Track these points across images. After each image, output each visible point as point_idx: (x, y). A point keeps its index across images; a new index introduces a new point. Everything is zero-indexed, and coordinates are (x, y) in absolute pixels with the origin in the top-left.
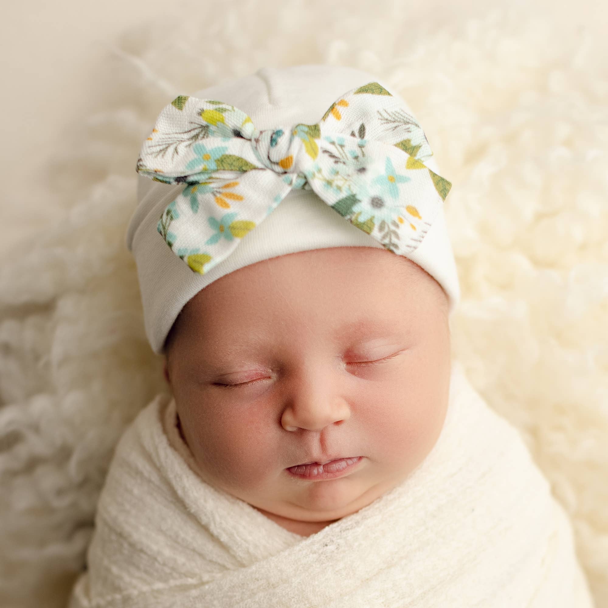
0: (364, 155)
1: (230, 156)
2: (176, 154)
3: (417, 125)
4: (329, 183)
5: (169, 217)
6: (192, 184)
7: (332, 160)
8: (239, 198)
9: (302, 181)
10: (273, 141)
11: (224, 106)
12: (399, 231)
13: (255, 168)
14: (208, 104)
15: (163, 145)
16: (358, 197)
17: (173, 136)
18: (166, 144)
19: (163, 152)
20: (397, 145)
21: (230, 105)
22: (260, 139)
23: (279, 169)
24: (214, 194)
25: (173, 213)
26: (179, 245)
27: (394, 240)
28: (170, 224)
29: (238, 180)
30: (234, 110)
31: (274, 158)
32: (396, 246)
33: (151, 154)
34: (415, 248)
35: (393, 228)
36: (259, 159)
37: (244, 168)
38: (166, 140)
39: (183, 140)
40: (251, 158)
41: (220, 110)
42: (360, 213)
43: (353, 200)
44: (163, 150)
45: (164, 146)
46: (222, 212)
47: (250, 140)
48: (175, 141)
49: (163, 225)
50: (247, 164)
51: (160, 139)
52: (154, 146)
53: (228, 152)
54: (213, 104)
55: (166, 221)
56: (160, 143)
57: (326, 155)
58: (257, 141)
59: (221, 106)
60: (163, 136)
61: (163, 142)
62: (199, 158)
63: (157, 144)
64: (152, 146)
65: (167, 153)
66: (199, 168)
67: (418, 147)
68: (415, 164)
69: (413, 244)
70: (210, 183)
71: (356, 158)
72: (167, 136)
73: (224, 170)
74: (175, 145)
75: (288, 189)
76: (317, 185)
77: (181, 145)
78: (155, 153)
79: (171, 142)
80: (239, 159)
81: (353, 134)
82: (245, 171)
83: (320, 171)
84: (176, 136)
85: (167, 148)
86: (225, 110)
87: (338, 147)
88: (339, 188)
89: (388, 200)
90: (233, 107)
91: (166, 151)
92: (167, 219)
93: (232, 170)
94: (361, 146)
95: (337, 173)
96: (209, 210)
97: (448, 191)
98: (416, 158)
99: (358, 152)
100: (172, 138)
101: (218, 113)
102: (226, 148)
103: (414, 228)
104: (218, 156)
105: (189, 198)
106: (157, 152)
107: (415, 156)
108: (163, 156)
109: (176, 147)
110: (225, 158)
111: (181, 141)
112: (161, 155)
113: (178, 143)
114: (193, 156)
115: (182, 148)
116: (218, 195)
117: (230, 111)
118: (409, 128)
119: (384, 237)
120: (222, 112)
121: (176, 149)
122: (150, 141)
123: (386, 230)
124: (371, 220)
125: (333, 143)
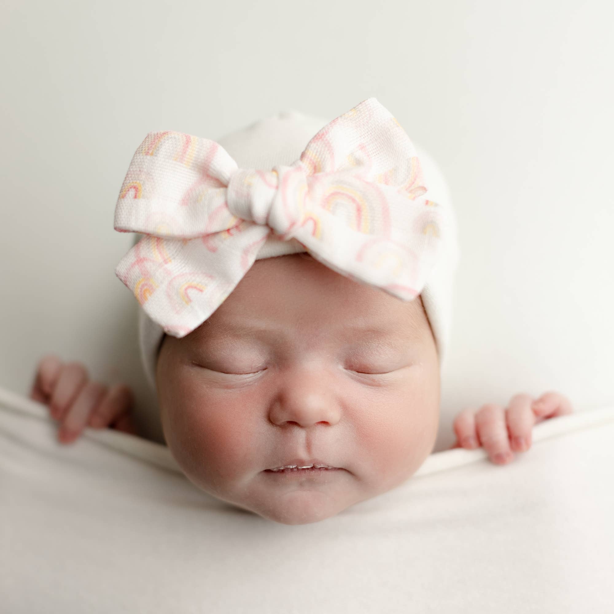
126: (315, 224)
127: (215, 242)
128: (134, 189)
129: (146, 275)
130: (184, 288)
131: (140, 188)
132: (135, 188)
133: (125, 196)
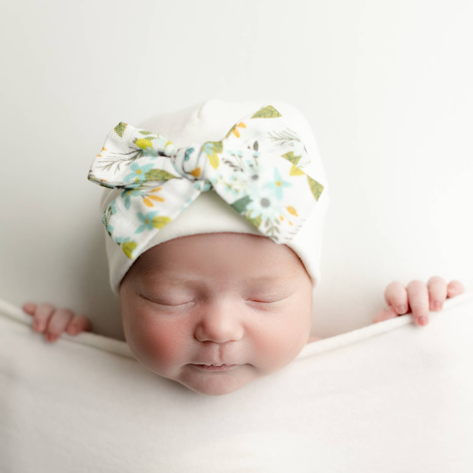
0: (257, 164)
1: (156, 170)
2: (118, 170)
3: (299, 140)
4: (229, 187)
5: (110, 212)
6: (129, 190)
7: (232, 169)
8: (161, 200)
9: (208, 187)
10: (186, 156)
11: (151, 135)
12: (280, 227)
13: (174, 177)
14: (140, 134)
15: (109, 161)
16: (251, 198)
17: (117, 155)
18: (111, 161)
19: (108, 167)
20: (283, 156)
21: (156, 134)
22: (177, 155)
23: (191, 177)
24: (143, 196)
25: (112, 210)
26: (116, 234)
27: (276, 234)
28: (110, 218)
29: (161, 187)
30: (159, 138)
31: (188, 169)
32: (276, 238)
33: (100, 168)
34: (291, 239)
35: (275, 224)
36: (177, 170)
37: (166, 178)
38: (112, 158)
39: (125, 159)
40: (171, 169)
41: (149, 139)
42: (252, 211)
43: (246, 200)
44: (109, 165)
45: (110, 163)
46: (147, 209)
47: (170, 157)
48: (118, 160)
49: (105, 218)
50: (168, 174)
51: (108, 156)
52: (103, 162)
53: (155, 167)
54: (144, 134)
55: (108, 216)
56: (107, 160)
57: (227, 165)
58: (175, 156)
59: (149, 136)
60: (111, 155)
61: (110, 159)
62: (133, 173)
63: (105, 160)
64: (101, 162)
65: (111, 168)
66: (134, 179)
67: (298, 158)
68: (296, 171)
69: (289, 236)
70: (141, 189)
71: (251, 166)
72: (113, 155)
73: (151, 180)
74: (117, 163)
75: (198, 193)
76: (220, 189)
77: (122, 163)
78: (103, 167)
79: (115, 160)
80: (162, 172)
81: (249, 148)
82: (166, 180)
83: (221, 177)
84: (120, 156)
85: (112, 164)
86: (152, 138)
87: (238, 158)
88: (237, 191)
89: (274, 201)
90: (158, 135)
91: (111, 166)
92: (108, 214)
93: (157, 180)
94: (255, 157)
95: (235, 179)
96: (138, 207)
97: (321, 193)
98: (297, 166)
99: (253, 161)
100: (116, 157)
101: (147, 140)
102: (153, 164)
103: (291, 224)
104: (147, 171)
105: (124, 198)
106: (105, 167)
107: (297, 164)
108: (108, 170)
109: (119, 165)
110: (152, 172)
111: (123, 160)
112: (107, 169)
113: (120, 161)
114: (130, 172)
115: (123, 165)
116: (146, 197)
117: (156, 138)
118: (292, 143)
119: (268, 231)
120: (150, 140)
121: (118, 166)
122: (99, 157)
123: (270, 226)
124: (260, 217)
125: (233, 155)
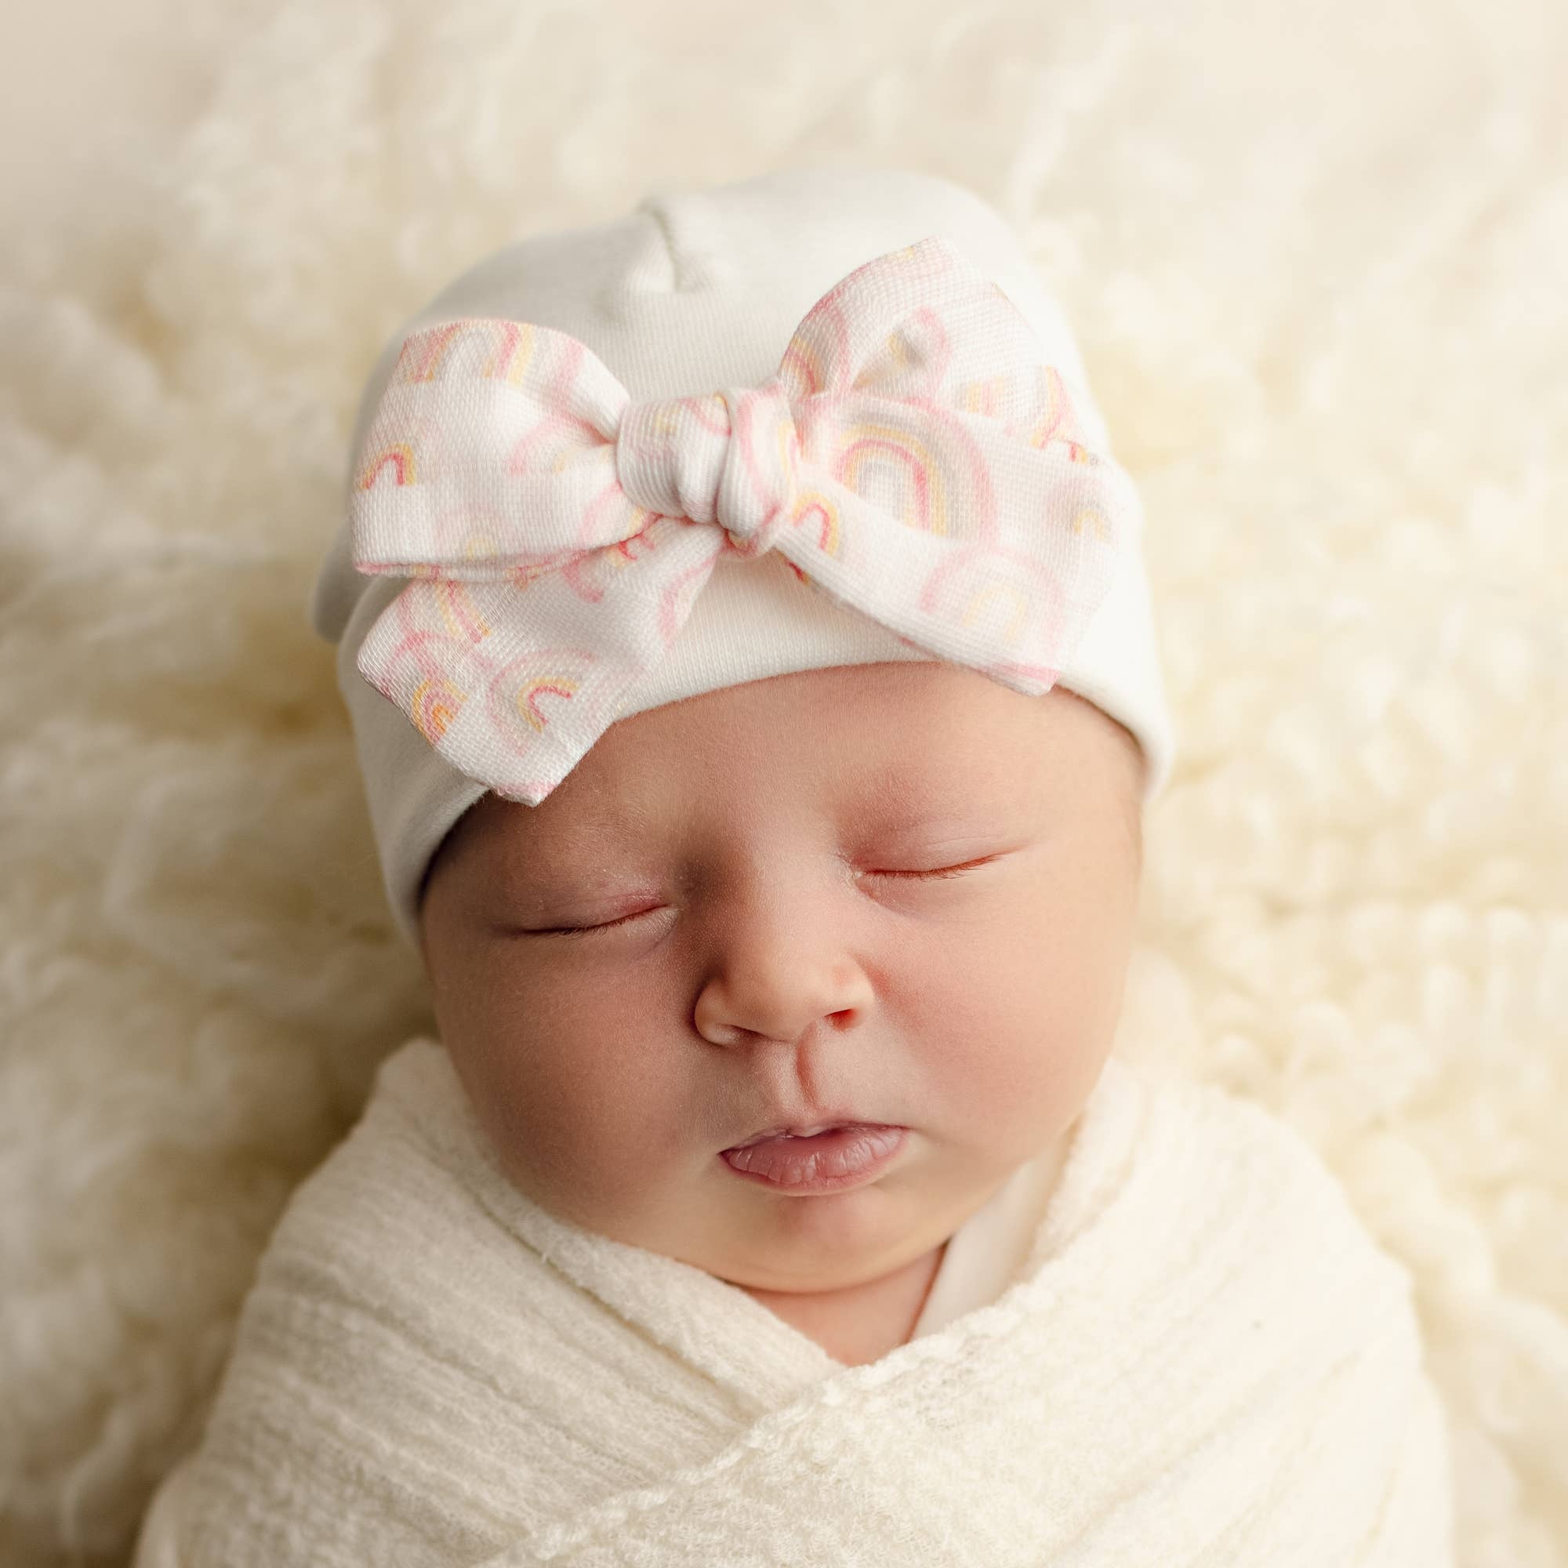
126: (826, 520)
127: (595, 574)
128: (394, 462)
129: (432, 673)
130: (526, 695)
131: (407, 457)
132: (395, 457)
133: (372, 481)
